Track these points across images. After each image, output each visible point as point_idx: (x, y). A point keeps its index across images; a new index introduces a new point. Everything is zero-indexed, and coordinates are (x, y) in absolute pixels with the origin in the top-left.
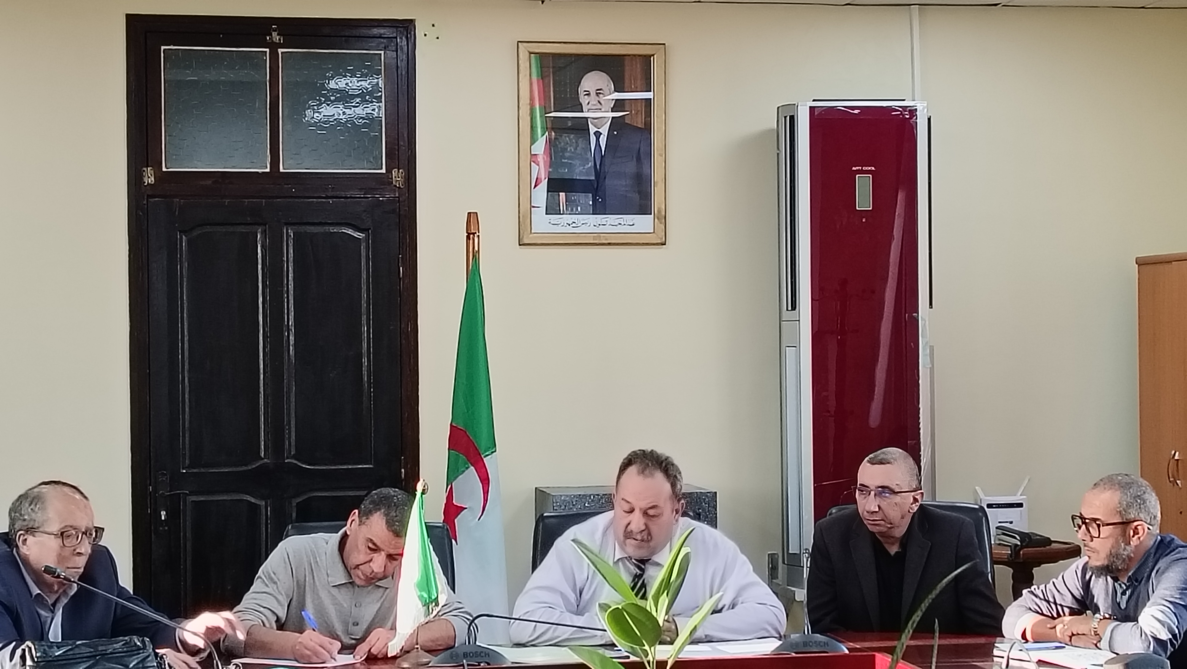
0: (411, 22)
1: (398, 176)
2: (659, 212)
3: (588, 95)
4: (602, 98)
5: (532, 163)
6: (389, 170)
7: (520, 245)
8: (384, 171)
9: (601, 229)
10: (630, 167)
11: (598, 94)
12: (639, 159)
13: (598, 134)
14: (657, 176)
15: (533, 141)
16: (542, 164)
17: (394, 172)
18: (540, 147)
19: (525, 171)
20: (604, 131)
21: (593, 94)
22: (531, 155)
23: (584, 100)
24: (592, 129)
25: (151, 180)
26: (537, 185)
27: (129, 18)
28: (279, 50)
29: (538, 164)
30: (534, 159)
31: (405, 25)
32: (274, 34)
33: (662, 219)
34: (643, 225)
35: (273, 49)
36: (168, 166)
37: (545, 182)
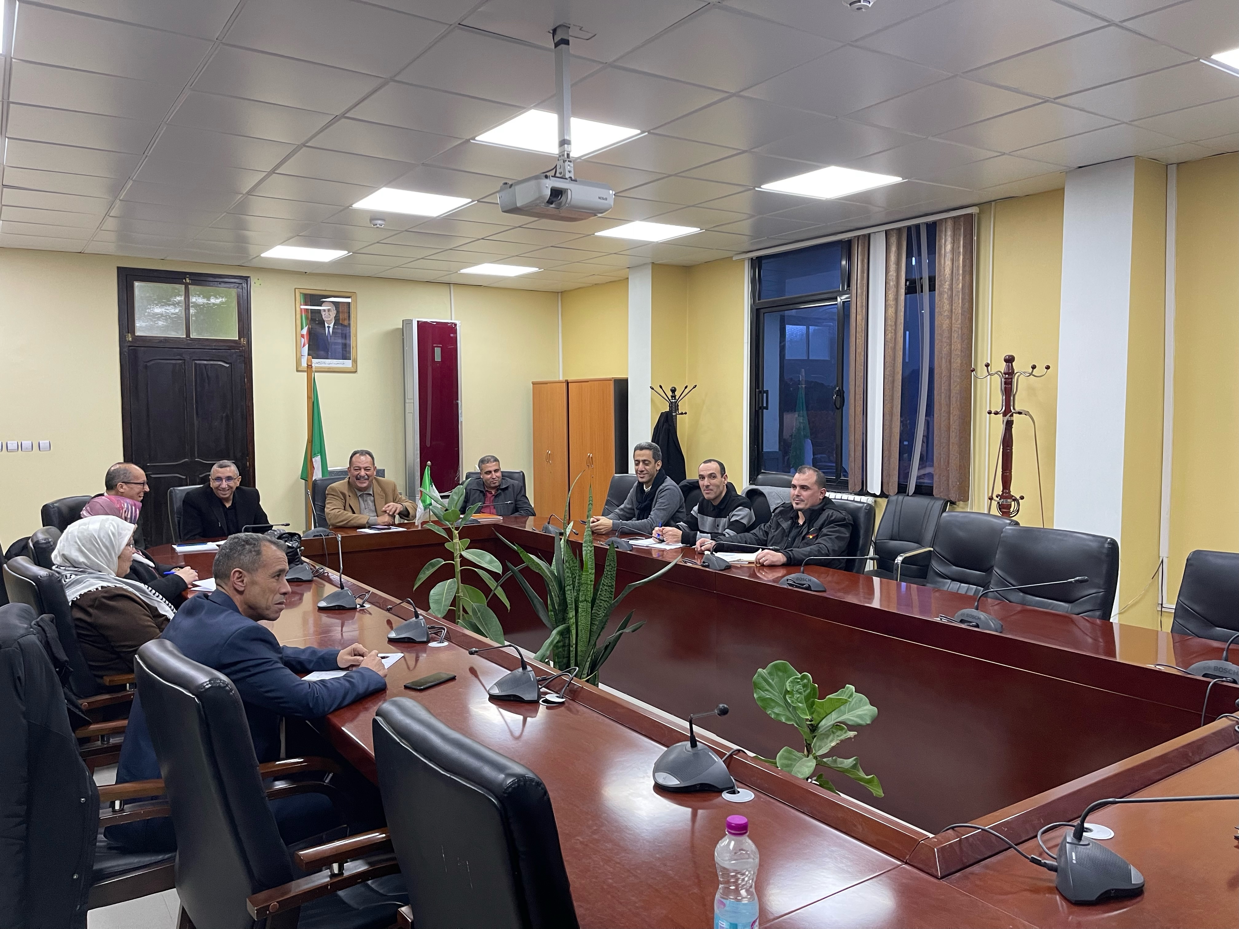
0: (249, 277)
1: (244, 341)
3: (325, 311)
4: (330, 313)
5: (302, 338)
6: (240, 338)
7: (297, 371)
8: (237, 339)
10: (342, 341)
11: (329, 311)
12: (346, 338)
13: (329, 327)
14: (353, 344)
15: (302, 329)
17: (242, 339)
18: (305, 331)
19: (299, 341)
20: (332, 326)
21: (327, 311)
22: (301, 334)
24: (326, 325)
25: (130, 339)
26: (303, 347)
27: (118, 268)
28: (190, 286)
29: (304, 338)
30: (302, 336)
31: (246, 279)
32: (187, 279)
33: (355, 362)
34: (347, 364)
35: (187, 285)
36: (138, 333)
37: (307, 346)
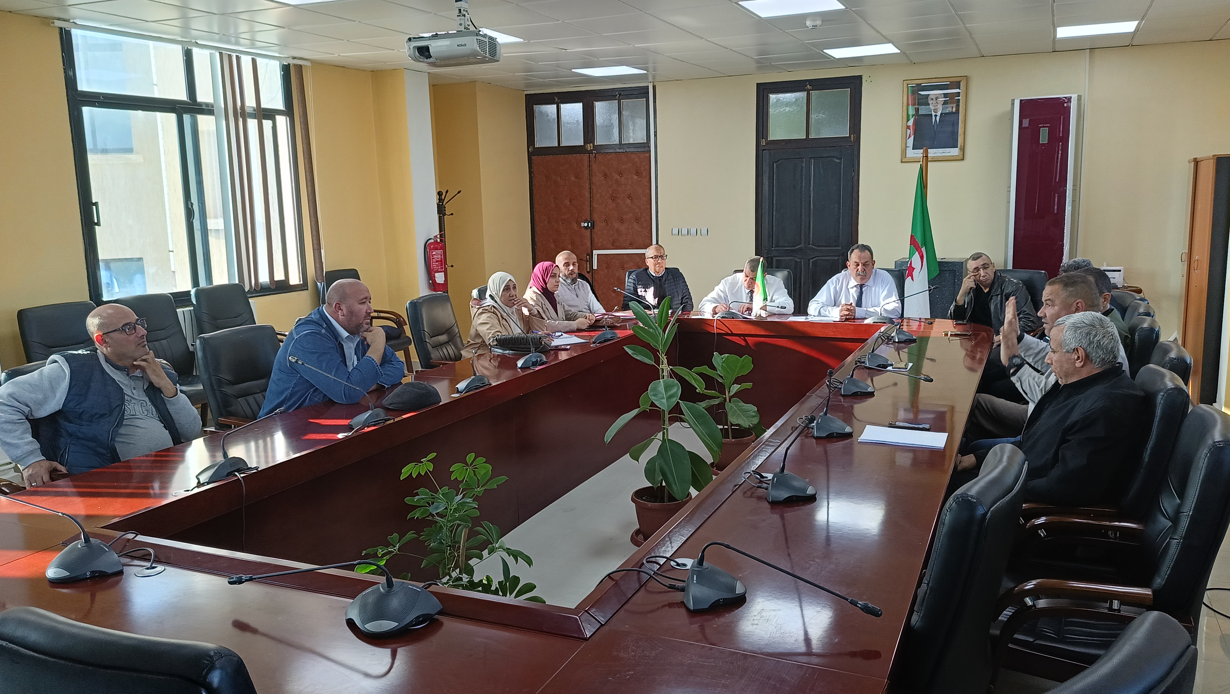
1: (854, 138)
2: (961, 146)
3: (933, 100)
4: (938, 101)
5: (908, 130)
7: (901, 163)
8: (849, 136)
9: (936, 155)
10: (950, 129)
12: (953, 125)
13: (936, 116)
14: (961, 131)
15: (908, 120)
16: (911, 129)
17: (852, 136)
18: (911, 123)
19: (904, 133)
20: (939, 114)
21: (934, 99)
22: (907, 126)
23: (930, 102)
24: (933, 114)
25: (764, 144)
26: (909, 138)
27: (757, 84)
28: (811, 92)
29: (910, 130)
30: (908, 127)
31: (860, 77)
32: (808, 86)
33: (963, 150)
34: (955, 152)
35: (808, 91)
36: (771, 138)
37: (913, 137)
